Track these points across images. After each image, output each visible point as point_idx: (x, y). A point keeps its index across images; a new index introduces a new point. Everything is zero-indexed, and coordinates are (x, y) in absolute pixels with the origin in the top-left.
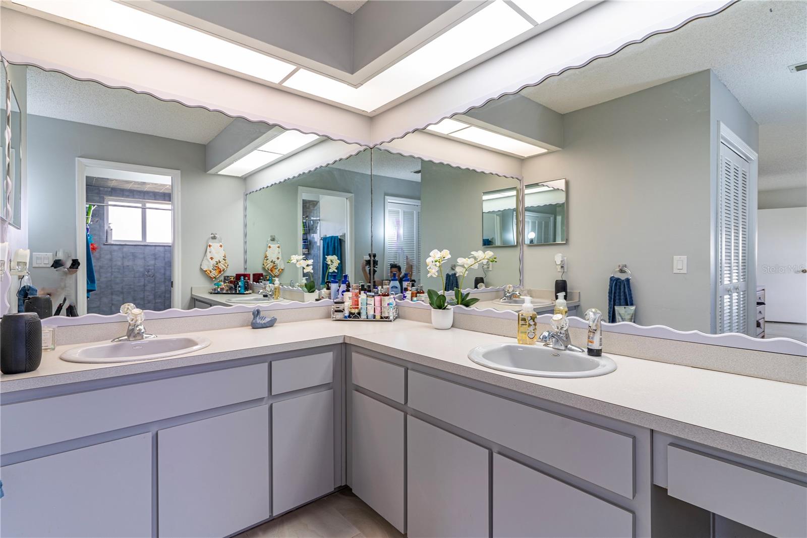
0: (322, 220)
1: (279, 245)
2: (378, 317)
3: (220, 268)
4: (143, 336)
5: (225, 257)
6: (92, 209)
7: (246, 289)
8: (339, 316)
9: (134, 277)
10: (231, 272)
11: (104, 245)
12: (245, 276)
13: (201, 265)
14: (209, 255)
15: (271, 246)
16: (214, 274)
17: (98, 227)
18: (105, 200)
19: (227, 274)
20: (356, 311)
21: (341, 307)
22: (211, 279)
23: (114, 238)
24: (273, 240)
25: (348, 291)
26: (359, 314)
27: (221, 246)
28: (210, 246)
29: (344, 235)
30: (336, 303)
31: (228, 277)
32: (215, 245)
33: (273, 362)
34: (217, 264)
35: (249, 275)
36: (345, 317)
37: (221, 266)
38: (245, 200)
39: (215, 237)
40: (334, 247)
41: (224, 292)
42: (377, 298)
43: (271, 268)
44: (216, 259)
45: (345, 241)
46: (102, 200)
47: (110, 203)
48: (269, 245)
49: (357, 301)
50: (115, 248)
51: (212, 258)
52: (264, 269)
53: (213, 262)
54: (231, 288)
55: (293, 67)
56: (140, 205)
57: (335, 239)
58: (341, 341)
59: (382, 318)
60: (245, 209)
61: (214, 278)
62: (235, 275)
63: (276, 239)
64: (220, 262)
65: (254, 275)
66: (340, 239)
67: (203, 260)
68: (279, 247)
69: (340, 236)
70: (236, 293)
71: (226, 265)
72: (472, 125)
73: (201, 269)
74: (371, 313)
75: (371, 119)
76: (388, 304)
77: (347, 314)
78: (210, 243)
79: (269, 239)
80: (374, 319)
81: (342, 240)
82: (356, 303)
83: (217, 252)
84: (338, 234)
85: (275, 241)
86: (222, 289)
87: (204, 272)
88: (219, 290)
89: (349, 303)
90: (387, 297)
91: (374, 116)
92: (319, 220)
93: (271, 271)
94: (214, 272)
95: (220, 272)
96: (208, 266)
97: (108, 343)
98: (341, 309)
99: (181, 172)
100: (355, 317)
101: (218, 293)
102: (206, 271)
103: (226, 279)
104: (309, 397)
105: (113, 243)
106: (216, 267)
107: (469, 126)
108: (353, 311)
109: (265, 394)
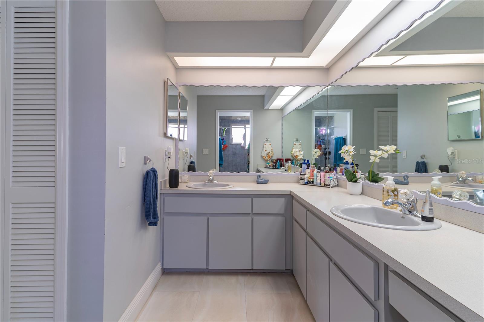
0: (335, 127)
1: (300, 143)
2: (323, 184)
3: (270, 155)
4: (213, 182)
5: (272, 150)
6: (225, 130)
7: (281, 166)
8: (302, 181)
9: (241, 159)
10: (275, 158)
11: (230, 145)
12: (280, 160)
13: (261, 154)
14: (265, 149)
15: (296, 144)
16: (267, 158)
17: (228, 137)
18: (231, 125)
19: (273, 159)
20: (312, 180)
21: (303, 177)
22: (265, 160)
23: (234, 142)
24: (297, 140)
25: (308, 168)
26: (313, 182)
27: (270, 144)
28: (265, 145)
29: (346, 136)
30: (301, 175)
31: (273, 160)
32: (268, 144)
33: (254, 198)
34: (268, 153)
35: (283, 159)
36: (305, 183)
37: (270, 154)
38: (282, 120)
39: (267, 140)
40: (341, 143)
41: (271, 167)
42: (322, 174)
43: (296, 156)
44: (268, 151)
45: (346, 140)
46: (229, 126)
47: (233, 126)
48: (295, 143)
49: (313, 175)
50: (234, 146)
51: (266, 151)
52: (292, 156)
53: (266, 152)
54: (273, 166)
55: (273, 58)
56: (243, 127)
57: (341, 138)
58: (289, 193)
59: (324, 185)
60: (282, 125)
61: (267, 160)
62: (276, 159)
63: (299, 140)
64: (269, 152)
65: (285, 159)
66: (344, 139)
67: (262, 152)
68: (300, 144)
69: (344, 137)
70: (276, 168)
71: (273, 154)
72: (407, 55)
73: (261, 156)
74: (319, 182)
75: (327, 69)
76: (328, 178)
77: (306, 181)
78: (265, 143)
79: (295, 140)
80: (320, 185)
81: (345, 139)
82: (312, 175)
83: (268, 147)
84: (343, 136)
85: (298, 141)
86: (270, 166)
87: (262, 157)
88: (268, 166)
89: (308, 175)
90: (327, 173)
91: (329, 68)
92: (334, 127)
93: (296, 157)
94: (267, 157)
95: (270, 157)
96: (264, 154)
97: (203, 183)
98: (303, 178)
99: (253, 111)
100: (310, 183)
101: (268, 168)
102: (263, 157)
103: (272, 161)
104: (271, 218)
105: (233, 144)
106: (268, 155)
107: (405, 56)
108: (309, 180)
109: (250, 212)
